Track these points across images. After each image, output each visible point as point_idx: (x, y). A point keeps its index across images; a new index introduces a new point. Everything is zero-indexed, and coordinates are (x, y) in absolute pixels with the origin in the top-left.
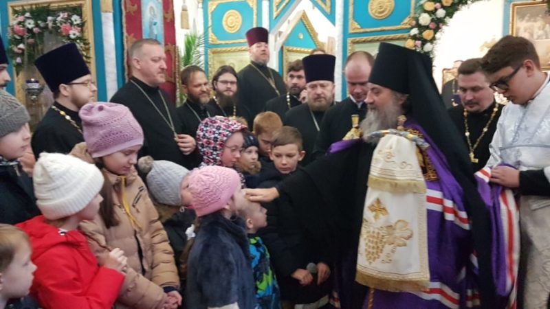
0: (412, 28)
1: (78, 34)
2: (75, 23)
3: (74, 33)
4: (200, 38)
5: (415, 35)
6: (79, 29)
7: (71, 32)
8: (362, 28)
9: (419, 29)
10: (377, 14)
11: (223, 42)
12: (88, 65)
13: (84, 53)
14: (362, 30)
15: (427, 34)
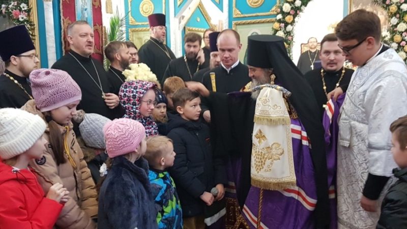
0: (278, 14)
1: (25, 18)
2: (23, 9)
3: (22, 17)
4: (122, 20)
5: (280, 20)
6: (26, 13)
7: (20, 17)
8: (242, 14)
9: (282, 15)
10: (252, 4)
11: (140, 24)
12: (33, 41)
13: (31, 32)
14: (242, 16)
15: (289, 19)
